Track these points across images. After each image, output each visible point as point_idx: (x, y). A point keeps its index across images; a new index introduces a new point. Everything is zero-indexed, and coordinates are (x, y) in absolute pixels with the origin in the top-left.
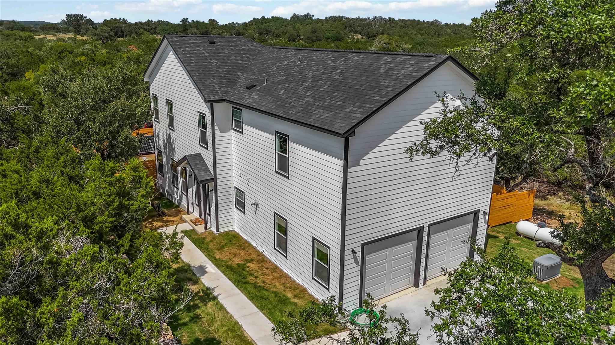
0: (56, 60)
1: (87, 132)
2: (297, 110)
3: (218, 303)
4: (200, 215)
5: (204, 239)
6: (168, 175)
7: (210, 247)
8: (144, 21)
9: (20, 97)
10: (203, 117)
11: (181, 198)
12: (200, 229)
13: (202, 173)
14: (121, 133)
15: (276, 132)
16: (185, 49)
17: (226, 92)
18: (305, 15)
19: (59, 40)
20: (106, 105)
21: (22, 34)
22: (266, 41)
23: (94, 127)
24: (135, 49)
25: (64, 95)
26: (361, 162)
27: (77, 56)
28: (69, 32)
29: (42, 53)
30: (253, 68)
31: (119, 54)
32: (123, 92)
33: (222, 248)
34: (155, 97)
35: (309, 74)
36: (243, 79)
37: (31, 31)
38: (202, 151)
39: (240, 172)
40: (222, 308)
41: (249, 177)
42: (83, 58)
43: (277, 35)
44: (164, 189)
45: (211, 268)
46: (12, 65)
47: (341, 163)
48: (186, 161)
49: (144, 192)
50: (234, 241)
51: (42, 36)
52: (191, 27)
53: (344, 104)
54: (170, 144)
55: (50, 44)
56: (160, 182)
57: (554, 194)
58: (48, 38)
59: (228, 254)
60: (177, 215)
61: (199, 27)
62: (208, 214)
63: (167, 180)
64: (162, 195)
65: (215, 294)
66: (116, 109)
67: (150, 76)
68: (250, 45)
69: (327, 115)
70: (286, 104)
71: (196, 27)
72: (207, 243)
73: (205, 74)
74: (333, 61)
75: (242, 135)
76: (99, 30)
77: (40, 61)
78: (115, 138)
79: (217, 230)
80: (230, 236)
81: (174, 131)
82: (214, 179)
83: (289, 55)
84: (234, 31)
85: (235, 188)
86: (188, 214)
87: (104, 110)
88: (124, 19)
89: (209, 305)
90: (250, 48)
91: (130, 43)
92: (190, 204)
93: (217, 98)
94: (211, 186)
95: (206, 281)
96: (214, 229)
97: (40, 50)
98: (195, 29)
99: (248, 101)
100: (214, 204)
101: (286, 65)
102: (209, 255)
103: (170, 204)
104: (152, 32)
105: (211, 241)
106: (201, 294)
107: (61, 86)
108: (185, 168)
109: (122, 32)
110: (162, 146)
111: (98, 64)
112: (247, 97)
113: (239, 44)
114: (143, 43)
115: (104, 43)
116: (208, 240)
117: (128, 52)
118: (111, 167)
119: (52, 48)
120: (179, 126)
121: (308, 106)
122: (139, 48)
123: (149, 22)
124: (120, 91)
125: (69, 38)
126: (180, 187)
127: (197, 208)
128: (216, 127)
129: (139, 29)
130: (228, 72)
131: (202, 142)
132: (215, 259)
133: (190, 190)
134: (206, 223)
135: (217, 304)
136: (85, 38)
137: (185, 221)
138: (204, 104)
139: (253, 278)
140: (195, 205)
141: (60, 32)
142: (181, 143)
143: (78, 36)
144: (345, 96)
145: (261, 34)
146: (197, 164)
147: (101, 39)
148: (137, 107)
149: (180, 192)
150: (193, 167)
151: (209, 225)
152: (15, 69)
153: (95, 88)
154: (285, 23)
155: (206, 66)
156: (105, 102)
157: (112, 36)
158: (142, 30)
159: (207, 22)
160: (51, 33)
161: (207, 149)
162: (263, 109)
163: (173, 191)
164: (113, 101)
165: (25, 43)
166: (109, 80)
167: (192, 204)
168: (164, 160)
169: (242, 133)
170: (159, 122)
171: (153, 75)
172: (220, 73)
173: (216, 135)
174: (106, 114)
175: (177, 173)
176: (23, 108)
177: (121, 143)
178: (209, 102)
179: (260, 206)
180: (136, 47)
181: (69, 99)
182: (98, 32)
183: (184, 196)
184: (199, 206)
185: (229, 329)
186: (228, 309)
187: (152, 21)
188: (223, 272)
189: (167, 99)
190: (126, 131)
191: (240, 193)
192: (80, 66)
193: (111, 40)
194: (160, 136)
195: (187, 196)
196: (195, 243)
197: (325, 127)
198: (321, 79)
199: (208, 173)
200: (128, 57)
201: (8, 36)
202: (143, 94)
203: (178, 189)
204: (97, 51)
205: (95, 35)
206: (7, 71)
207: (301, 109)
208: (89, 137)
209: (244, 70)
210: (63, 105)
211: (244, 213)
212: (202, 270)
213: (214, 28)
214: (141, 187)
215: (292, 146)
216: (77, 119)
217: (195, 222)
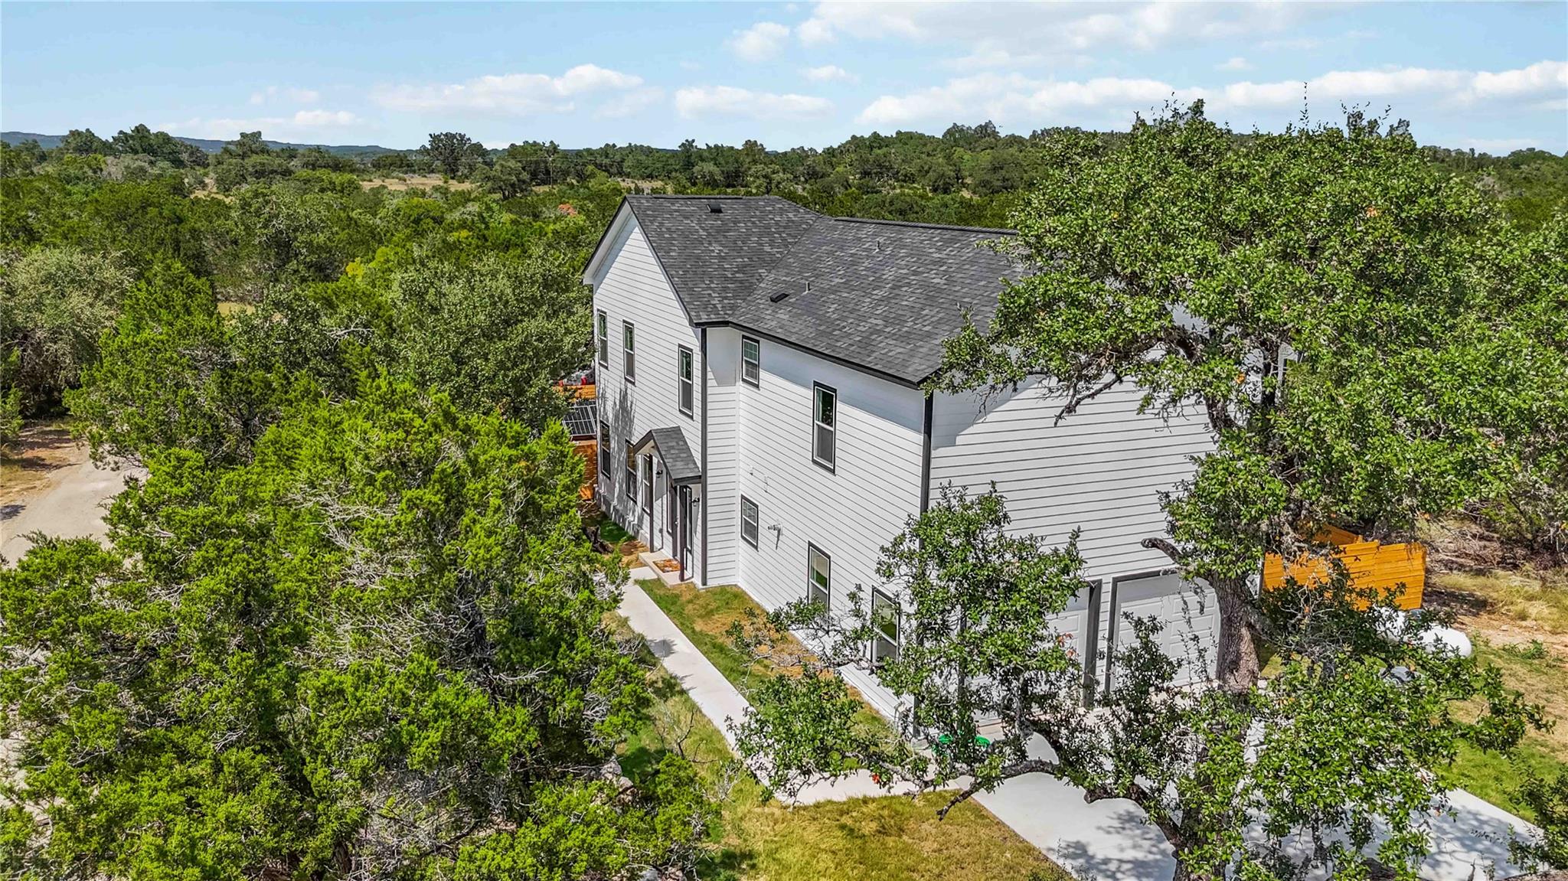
0: (409, 238)
1: (473, 378)
2: (851, 342)
3: (688, 699)
4: (675, 555)
5: (677, 596)
6: (619, 476)
7: (686, 612)
8: (597, 144)
9: (355, 311)
10: (686, 356)
11: (641, 519)
12: (671, 579)
13: (680, 465)
14: (534, 381)
15: (816, 384)
16: (661, 224)
17: (733, 307)
18: (981, 126)
19: (414, 193)
20: (509, 329)
21: (338, 178)
22: (876, 192)
23: (487, 369)
24: (573, 213)
25: (436, 309)
26: (959, 440)
27: (451, 229)
28: (432, 172)
29: (378, 221)
30: (792, 260)
31: (536, 225)
32: (541, 306)
33: (709, 614)
34: (603, 318)
35: (889, 274)
36: (769, 282)
37: (352, 171)
38: (682, 422)
39: (753, 464)
40: (694, 709)
41: (767, 473)
42: (464, 233)
43: (906, 176)
44: (608, 504)
45: (682, 644)
46: (319, 247)
47: (920, 438)
48: (652, 443)
49: (567, 481)
50: (735, 603)
51: (377, 183)
52: (703, 160)
53: (936, 331)
54: (625, 411)
55: (395, 201)
56: (602, 491)
57: (1515, 567)
58: (392, 188)
59: (719, 625)
60: (631, 553)
61: (721, 160)
62: (687, 550)
63: (617, 485)
64: (605, 516)
65: (685, 686)
66: (527, 336)
67: (595, 275)
68: (791, 215)
69: (901, 350)
70: (835, 330)
71: (715, 159)
72: (682, 604)
73: (695, 273)
74: (939, 250)
75: (756, 390)
76: (497, 167)
77: (373, 238)
78: (521, 392)
79: (704, 583)
80: (728, 595)
81: (633, 384)
82: (701, 479)
83: (862, 234)
84: (801, 168)
85: (743, 497)
86: (652, 551)
87: (505, 337)
88: (552, 142)
89: (671, 702)
90: (790, 221)
91: (561, 199)
92: (656, 532)
93: (714, 318)
94: (696, 489)
95: (670, 665)
96: (697, 581)
97: (374, 215)
98: (712, 163)
99: (769, 324)
100: (699, 529)
101: (852, 255)
102: (682, 624)
103: (618, 533)
104: (614, 170)
105: (690, 602)
106: (660, 685)
107: (432, 291)
108: (651, 457)
109: (548, 172)
110: (611, 416)
111: (495, 247)
112: (768, 317)
113: (770, 212)
114: (591, 198)
115: (505, 198)
116: (684, 599)
117: (557, 219)
118: (517, 432)
119: (398, 210)
120: (644, 374)
121: (872, 334)
122: (582, 209)
123: (608, 150)
124: (536, 302)
125: (436, 189)
126: (640, 498)
127: (668, 539)
128: (710, 375)
129: (584, 165)
130: (741, 269)
131: (683, 406)
132: (694, 631)
133: (657, 505)
134: (683, 569)
135: (686, 701)
136: (466, 186)
137: (644, 565)
138: (690, 330)
139: (762, 669)
140: (665, 533)
141: (414, 172)
142: (646, 409)
143: (451, 182)
144: (940, 315)
145: (866, 174)
146: (673, 448)
147: (500, 187)
148: (565, 334)
149: (638, 510)
150: (663, 453)
151: (688, 574)
152: (324, 255)
153: (492, 296)
154: (929, 148)
155: (698, 258)
156: (507, 323)
157: (524, 182)
158: (590, 167)
159: (739, 146)
160: (394, 174)
161: (691, 417)
162: (793, 339)
163: (626, 507)
164: (521, 321)
165: (341, 198)
166: (517, 281)
167: (661, 531)
168: (612, 446)
169: (757, 386)
170: (607, 368)
171: (600, 274)
172: (725, 270)
173: (709, 391)
174: (508, 344)
175: (635, 470)
176: (358, 332)
177: (533, 400)
178: (698, 325)
179: (784, 531)
180: (575, 208)
181: (446, 316)
182: (494, 173)
183: (646, 515)
184: (673, 535)
185: (702, 740)
186: (704, 711)
187: (614, 146)
188: (705, 653)
189: (624, 321)
190: (542, 380)
191: (750, 508)
192: (457, 252)
193: (522, 191)
194: (607, 395)
195: (651, 515)
196: (658, 603)
197: (890, 372)
198: (909, 285)
199: (692, 466)
200: (555, 232)
201: (307, 181)
202: (581, 311)
203: (635, 502)
204: (491, 217)
205: (488, 178)
206: (308, 260)
207: (859, 338)
208: (477, 387)
209: (773, 264)
210: (434, 327)
211: (756, 548)
212: (667, 647)
213: (755, 162)
214: (562, 471)
215: (841, 408)
216: (456, 352)
217: (663, 567)
